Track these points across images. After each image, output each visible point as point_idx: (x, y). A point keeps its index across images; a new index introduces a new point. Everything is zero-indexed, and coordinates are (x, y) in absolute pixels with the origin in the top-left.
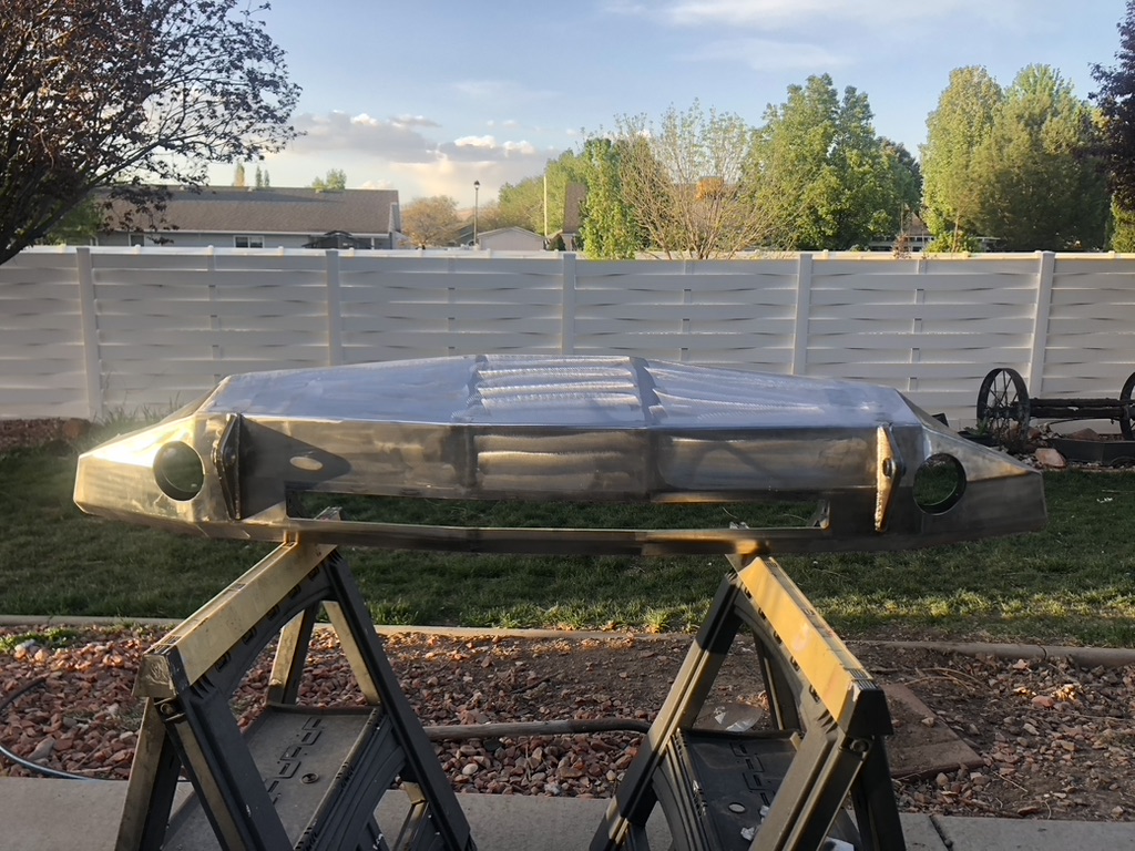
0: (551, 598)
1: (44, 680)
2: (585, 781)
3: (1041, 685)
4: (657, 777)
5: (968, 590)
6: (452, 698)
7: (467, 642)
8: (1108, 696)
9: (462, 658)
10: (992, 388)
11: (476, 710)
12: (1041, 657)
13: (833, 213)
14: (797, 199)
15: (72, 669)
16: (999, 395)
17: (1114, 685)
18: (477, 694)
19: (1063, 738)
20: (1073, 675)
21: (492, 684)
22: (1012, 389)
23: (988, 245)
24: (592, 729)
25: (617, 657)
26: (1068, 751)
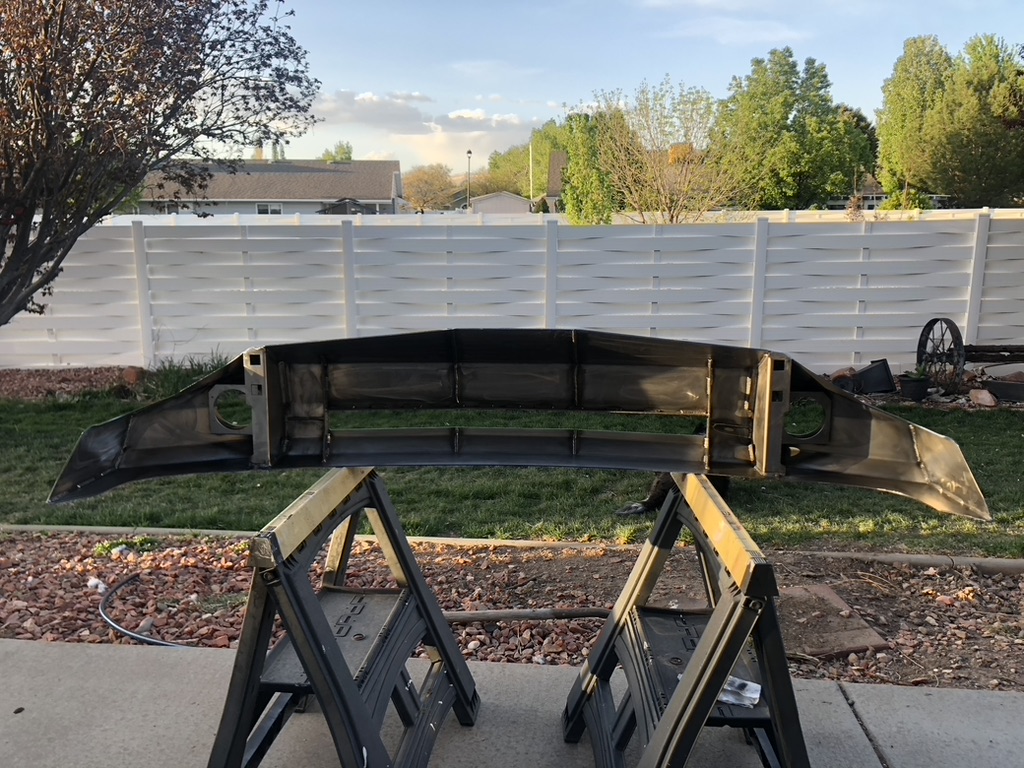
0: (537, 516)
1: (138, 575)
2: (564, 655)
3: (947, 587)
4: (618, 643)
5: (893, 511)
6: (458, 592)
7: (468, 550)
8: (1002, 597)
9: (465, 562)
10: (931, 336)
11: (477, 601)
12: (949, 565)
13: (793, 175)
14: (760, 164)
15: (158, 567)
16: (937, 342)
17: (1011, 589)
18: (478, 590)
19: (958, 628)
20: (975, 580)
21: (490, 582)
22: (948, 336)
23: (939, 202)
24: (570, 616)
25: (592, 562)
26: (961, 638)
